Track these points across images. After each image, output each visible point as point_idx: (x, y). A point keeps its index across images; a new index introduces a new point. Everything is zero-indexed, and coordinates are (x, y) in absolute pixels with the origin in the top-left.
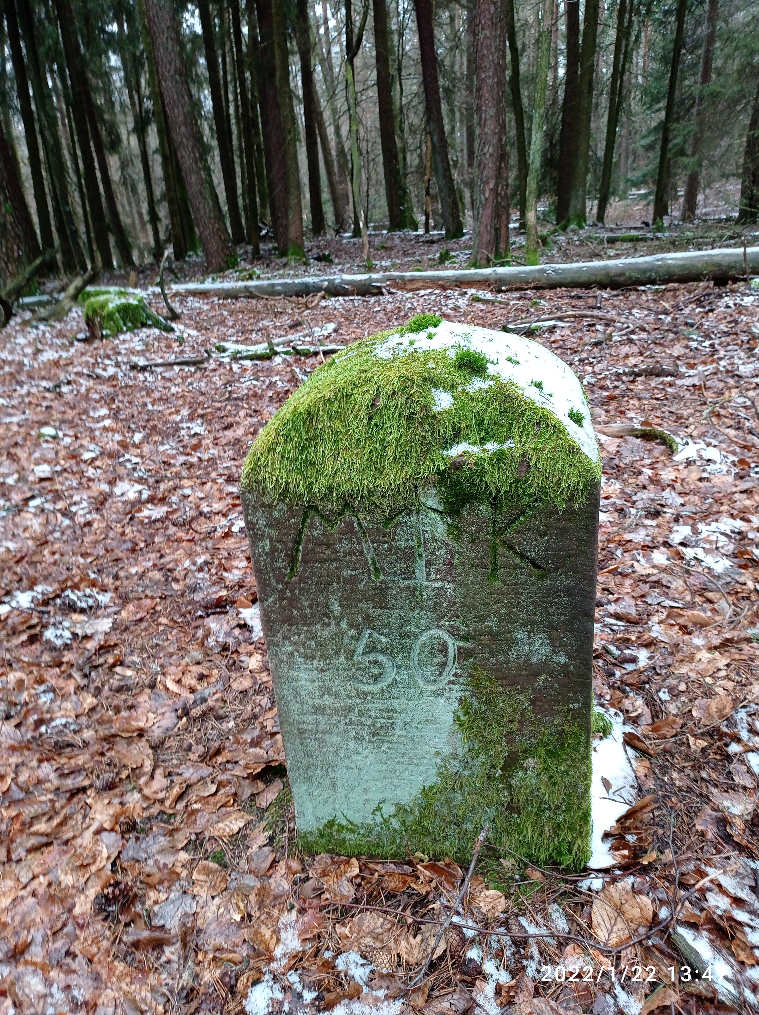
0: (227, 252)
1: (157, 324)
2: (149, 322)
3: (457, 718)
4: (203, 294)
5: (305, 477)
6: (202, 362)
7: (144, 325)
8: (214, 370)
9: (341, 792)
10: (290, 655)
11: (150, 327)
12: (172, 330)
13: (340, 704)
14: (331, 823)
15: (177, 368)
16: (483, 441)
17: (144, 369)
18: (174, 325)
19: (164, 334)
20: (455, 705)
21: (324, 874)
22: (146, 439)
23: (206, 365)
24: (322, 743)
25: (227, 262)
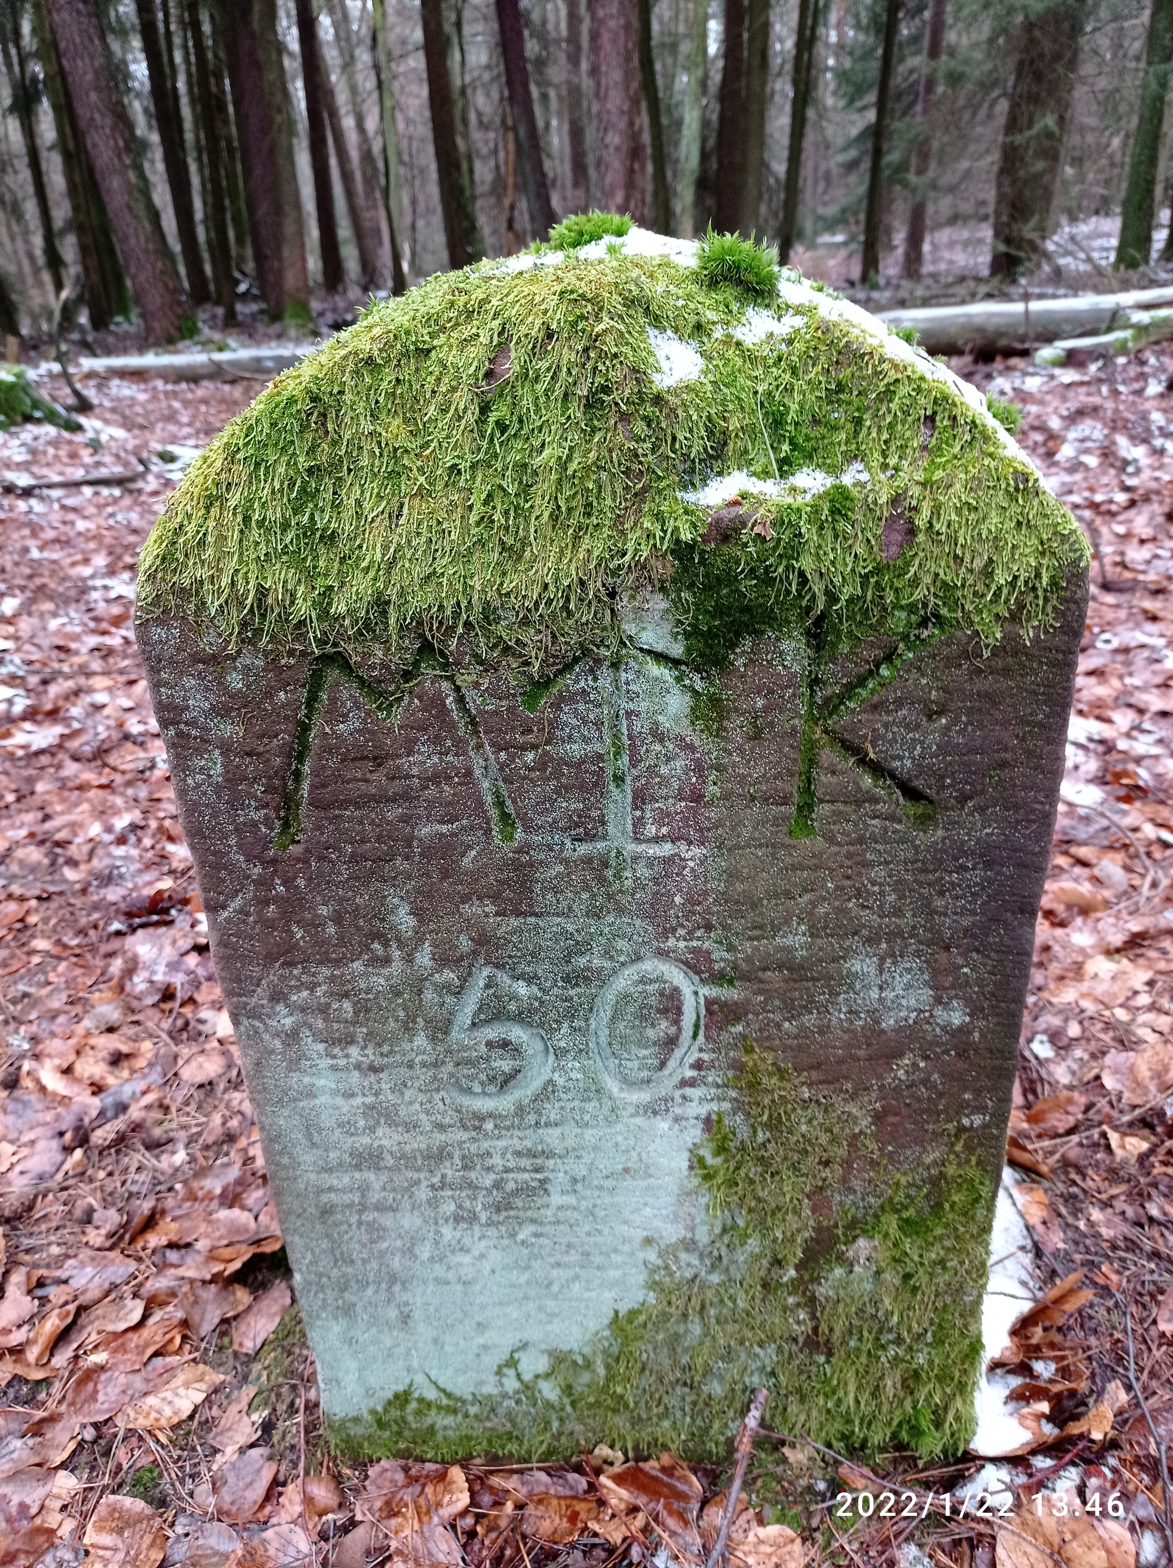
0: (179, 311)
1: (51, 418)
2: (38, 414)
3: (697, 1162)
4: (138, 375)
5: (310, 575)
6: (132, 479)
7: (28, 419)
8: (155, 493)
9: (424, 1332)
10: (292, 1037)
11: (38, 421)
12: (78, 428)
13: (417, 1143)
14: (401, 1399)
15: (87, 491)
16: (786, 467)
17: (27, 493)
18: (82, 420)
19: (66, 435)
20: (694, 1133)
21: (391, 1510)
22: (25, 609)
23: (140, 484)
24: (376, 1231)
25: (179, 329)
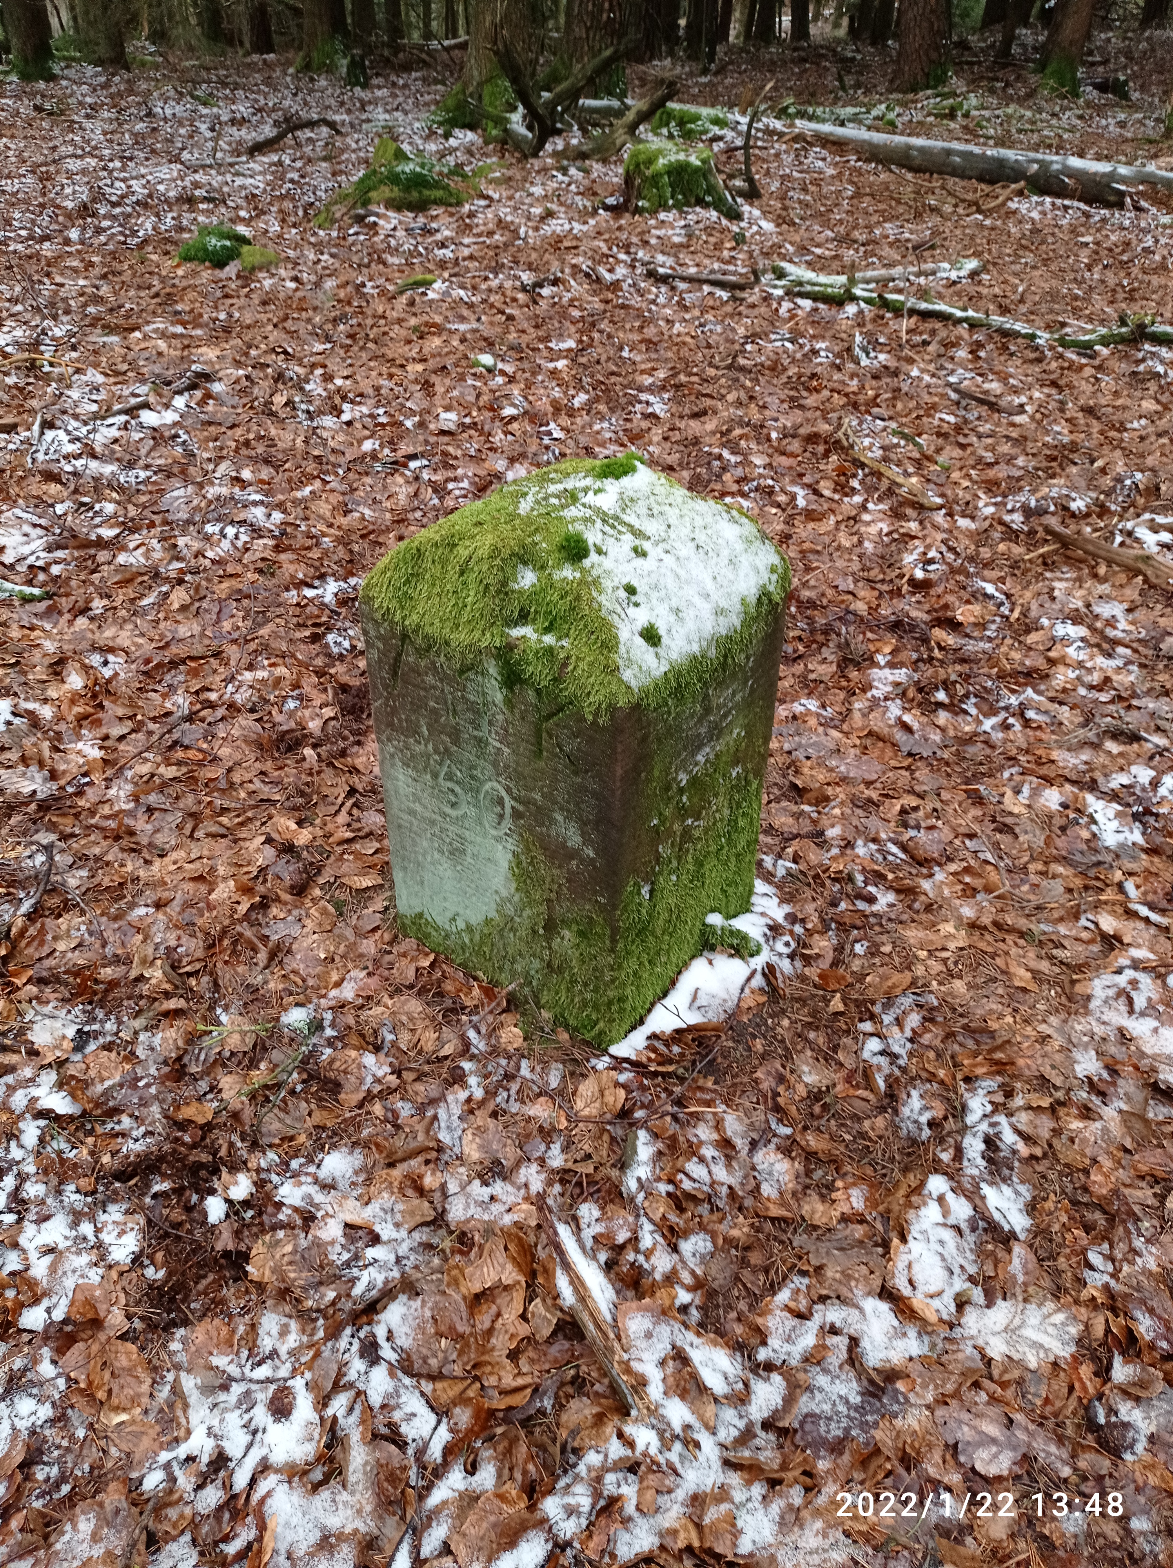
1: (719, 205)
2: (708, 199)
3: (511, 868)
6: (742, 288)
9: (428, 892)
11: (706, 206)
12: (735, 216)
14: (420, 915)
15: (706, 288)
17: (664, 280)
18: (746, 208)
19: (724, 222)
20: (510, 856)
23: (745, 295)
